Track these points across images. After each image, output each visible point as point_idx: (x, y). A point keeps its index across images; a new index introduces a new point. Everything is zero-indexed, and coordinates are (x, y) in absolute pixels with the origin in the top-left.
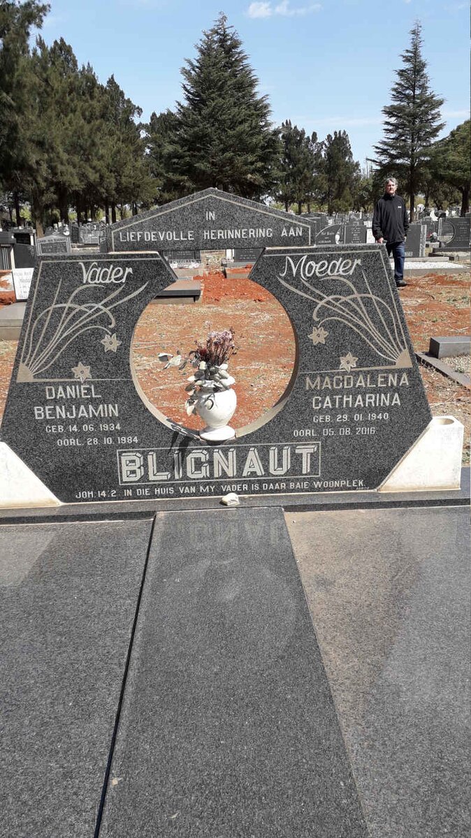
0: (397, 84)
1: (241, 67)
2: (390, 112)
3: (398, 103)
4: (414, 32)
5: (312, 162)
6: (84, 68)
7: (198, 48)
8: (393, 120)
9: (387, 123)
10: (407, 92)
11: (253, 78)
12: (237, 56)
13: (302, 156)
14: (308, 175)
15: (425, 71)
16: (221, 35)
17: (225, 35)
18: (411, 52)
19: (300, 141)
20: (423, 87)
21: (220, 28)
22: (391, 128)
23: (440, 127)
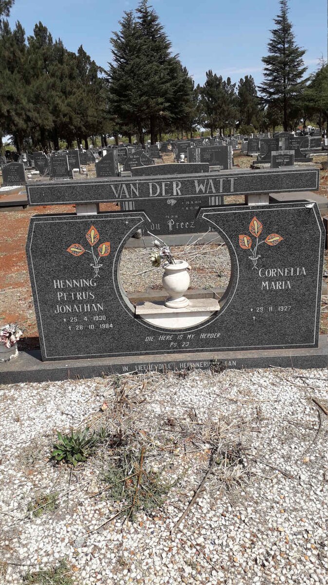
0: (271, 40)
1: (159, 35)
2: (267, 61)
3: (273, 54)
4: (282, 3)
5: (228, 99)
6: (56, 42)
7: (121, 23)
8: (270, 67)
9: (266, 69)
10: (279, 46)
11: (168, 42)
12: (155, 27)
13: (220, 95)
14: (225, 108)
15: (292, 30)
16: (143, 13)
17: (146, 13)
18: (281, 17)
19: (219, 85)
20: (291, 43)
21: (143, 8)
22: (268, 72)
23: (304, 70)
